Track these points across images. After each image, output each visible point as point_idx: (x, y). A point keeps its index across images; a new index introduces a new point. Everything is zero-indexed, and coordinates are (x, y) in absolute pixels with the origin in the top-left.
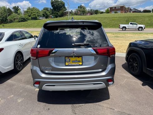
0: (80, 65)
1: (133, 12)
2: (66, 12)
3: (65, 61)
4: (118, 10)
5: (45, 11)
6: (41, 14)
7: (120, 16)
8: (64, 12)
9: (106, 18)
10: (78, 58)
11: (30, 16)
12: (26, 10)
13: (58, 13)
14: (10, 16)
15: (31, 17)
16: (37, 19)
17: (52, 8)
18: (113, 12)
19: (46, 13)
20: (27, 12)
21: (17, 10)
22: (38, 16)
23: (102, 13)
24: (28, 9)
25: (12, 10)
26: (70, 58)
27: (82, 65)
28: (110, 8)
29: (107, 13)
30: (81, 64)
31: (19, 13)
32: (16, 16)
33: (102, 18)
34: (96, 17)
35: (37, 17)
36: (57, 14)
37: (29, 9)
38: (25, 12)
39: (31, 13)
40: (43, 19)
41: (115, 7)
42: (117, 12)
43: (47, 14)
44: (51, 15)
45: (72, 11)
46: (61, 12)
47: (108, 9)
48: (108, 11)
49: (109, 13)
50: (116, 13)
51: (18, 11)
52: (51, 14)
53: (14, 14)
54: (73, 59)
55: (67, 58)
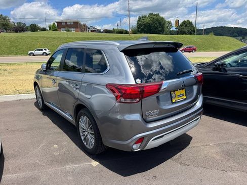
0: (185, 99)
1: (91, 31)
3: (171, 97)
4: (71, 26)
7: (76, 36)
9: (54, 38)
18: (64, 29)
23: (44, 29)
28: (57, 22)
29: (54, 30)
33: (47, 38)
34: (36, 37)
41: (66, 23)
42: (70, 29)
47: (54, 24)
48: (55, 27)
49: (56, 30)
50: (68, 31)
54: (178, 93)
55: (172, 93)
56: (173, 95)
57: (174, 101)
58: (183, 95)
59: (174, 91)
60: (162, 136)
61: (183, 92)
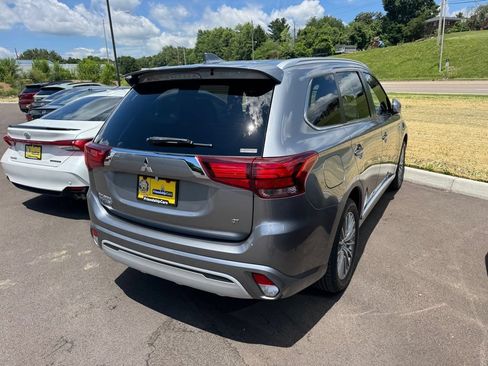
0: (170, 205)
2: (433, 23)
3: (138, 186)
5: (359, 24)
6: (346, 37)
8: (429, 20)
10: (164, 182)
11: (310, 45)
12: (303, 27)
13: (404, 28)
14: (258, 50)
15: (314, 50)
16: (329, 55)
17: (385, 13)
19: (360, 31)
20: (305, 33)
21: (281, 31)
22: (335, 43)
24: (309, 25)
25: (268, 31)
26: (148, 179)
27: (175, 206)
30: (172, 201)
31: (283, 38)
32: (273, 49)
35: (330, 48)
36: (399, 31)
37: (313, 22)
38: (298, 34)
39: (317, 36)
40: (349, 51)
43: (363, 36)
44: (376, 38)
45: (460, 16)
46: (414, 22)
51: (282, 34)
52: (378, 34)
53: (270, 42)
54: (155, 184)
55: (141, 178)
56: (143, 184)
57: (140, 196)
58: (169, 194)
59: (145, 177)
60: (117, 249)
61: (171, 187)
